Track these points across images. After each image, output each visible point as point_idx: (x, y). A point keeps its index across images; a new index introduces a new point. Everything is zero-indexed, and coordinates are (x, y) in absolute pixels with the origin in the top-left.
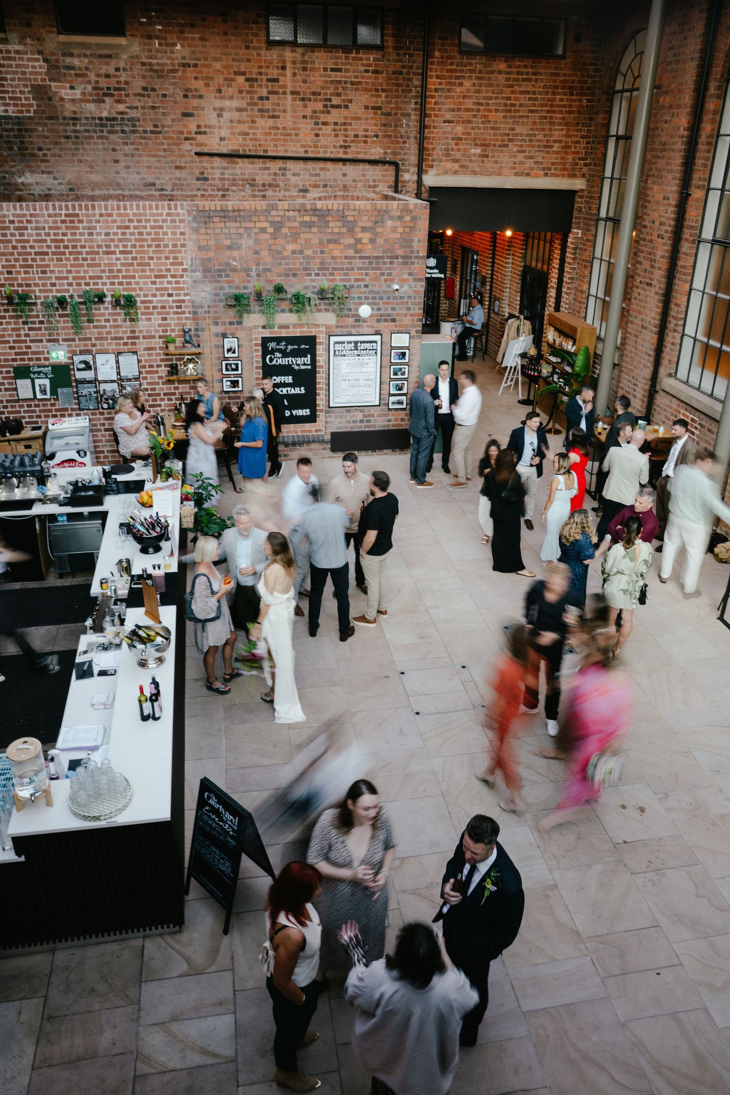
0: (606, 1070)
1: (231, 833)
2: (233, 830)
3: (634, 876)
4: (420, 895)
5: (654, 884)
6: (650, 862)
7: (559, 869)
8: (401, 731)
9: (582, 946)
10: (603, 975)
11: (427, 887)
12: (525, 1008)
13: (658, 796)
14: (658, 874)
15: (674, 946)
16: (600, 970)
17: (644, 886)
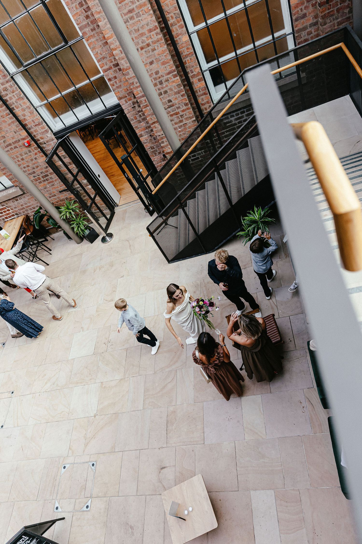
0: (167, 384)
1: (29, 542)
2: (28, 540)
3: (107, 351)
4: (88, 443)
5: (112, 345)
6: (104, 344)
7: (96, 379)
8: (8, 437)
9: (126, 379)
10: (138, 375)
11: (86, 439)
12: (142, 409)
13: (81, 331)
14: (110, 342)
15: (135, 346)
16: (136, 375)
17: (112, 349)
